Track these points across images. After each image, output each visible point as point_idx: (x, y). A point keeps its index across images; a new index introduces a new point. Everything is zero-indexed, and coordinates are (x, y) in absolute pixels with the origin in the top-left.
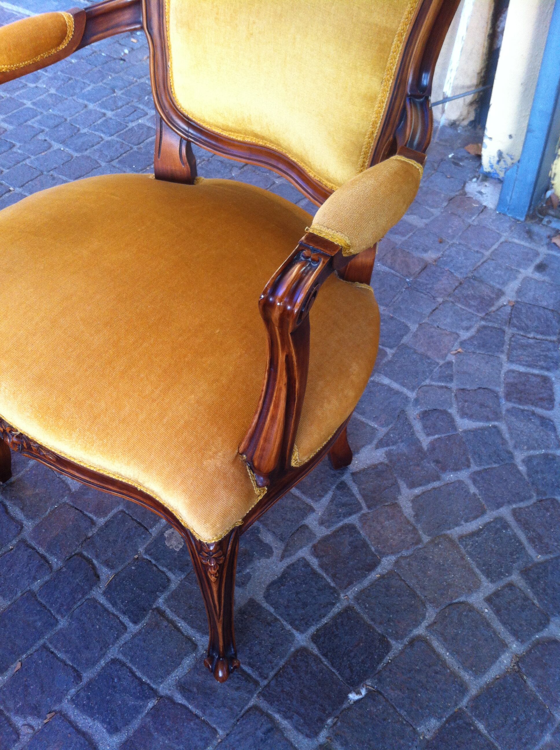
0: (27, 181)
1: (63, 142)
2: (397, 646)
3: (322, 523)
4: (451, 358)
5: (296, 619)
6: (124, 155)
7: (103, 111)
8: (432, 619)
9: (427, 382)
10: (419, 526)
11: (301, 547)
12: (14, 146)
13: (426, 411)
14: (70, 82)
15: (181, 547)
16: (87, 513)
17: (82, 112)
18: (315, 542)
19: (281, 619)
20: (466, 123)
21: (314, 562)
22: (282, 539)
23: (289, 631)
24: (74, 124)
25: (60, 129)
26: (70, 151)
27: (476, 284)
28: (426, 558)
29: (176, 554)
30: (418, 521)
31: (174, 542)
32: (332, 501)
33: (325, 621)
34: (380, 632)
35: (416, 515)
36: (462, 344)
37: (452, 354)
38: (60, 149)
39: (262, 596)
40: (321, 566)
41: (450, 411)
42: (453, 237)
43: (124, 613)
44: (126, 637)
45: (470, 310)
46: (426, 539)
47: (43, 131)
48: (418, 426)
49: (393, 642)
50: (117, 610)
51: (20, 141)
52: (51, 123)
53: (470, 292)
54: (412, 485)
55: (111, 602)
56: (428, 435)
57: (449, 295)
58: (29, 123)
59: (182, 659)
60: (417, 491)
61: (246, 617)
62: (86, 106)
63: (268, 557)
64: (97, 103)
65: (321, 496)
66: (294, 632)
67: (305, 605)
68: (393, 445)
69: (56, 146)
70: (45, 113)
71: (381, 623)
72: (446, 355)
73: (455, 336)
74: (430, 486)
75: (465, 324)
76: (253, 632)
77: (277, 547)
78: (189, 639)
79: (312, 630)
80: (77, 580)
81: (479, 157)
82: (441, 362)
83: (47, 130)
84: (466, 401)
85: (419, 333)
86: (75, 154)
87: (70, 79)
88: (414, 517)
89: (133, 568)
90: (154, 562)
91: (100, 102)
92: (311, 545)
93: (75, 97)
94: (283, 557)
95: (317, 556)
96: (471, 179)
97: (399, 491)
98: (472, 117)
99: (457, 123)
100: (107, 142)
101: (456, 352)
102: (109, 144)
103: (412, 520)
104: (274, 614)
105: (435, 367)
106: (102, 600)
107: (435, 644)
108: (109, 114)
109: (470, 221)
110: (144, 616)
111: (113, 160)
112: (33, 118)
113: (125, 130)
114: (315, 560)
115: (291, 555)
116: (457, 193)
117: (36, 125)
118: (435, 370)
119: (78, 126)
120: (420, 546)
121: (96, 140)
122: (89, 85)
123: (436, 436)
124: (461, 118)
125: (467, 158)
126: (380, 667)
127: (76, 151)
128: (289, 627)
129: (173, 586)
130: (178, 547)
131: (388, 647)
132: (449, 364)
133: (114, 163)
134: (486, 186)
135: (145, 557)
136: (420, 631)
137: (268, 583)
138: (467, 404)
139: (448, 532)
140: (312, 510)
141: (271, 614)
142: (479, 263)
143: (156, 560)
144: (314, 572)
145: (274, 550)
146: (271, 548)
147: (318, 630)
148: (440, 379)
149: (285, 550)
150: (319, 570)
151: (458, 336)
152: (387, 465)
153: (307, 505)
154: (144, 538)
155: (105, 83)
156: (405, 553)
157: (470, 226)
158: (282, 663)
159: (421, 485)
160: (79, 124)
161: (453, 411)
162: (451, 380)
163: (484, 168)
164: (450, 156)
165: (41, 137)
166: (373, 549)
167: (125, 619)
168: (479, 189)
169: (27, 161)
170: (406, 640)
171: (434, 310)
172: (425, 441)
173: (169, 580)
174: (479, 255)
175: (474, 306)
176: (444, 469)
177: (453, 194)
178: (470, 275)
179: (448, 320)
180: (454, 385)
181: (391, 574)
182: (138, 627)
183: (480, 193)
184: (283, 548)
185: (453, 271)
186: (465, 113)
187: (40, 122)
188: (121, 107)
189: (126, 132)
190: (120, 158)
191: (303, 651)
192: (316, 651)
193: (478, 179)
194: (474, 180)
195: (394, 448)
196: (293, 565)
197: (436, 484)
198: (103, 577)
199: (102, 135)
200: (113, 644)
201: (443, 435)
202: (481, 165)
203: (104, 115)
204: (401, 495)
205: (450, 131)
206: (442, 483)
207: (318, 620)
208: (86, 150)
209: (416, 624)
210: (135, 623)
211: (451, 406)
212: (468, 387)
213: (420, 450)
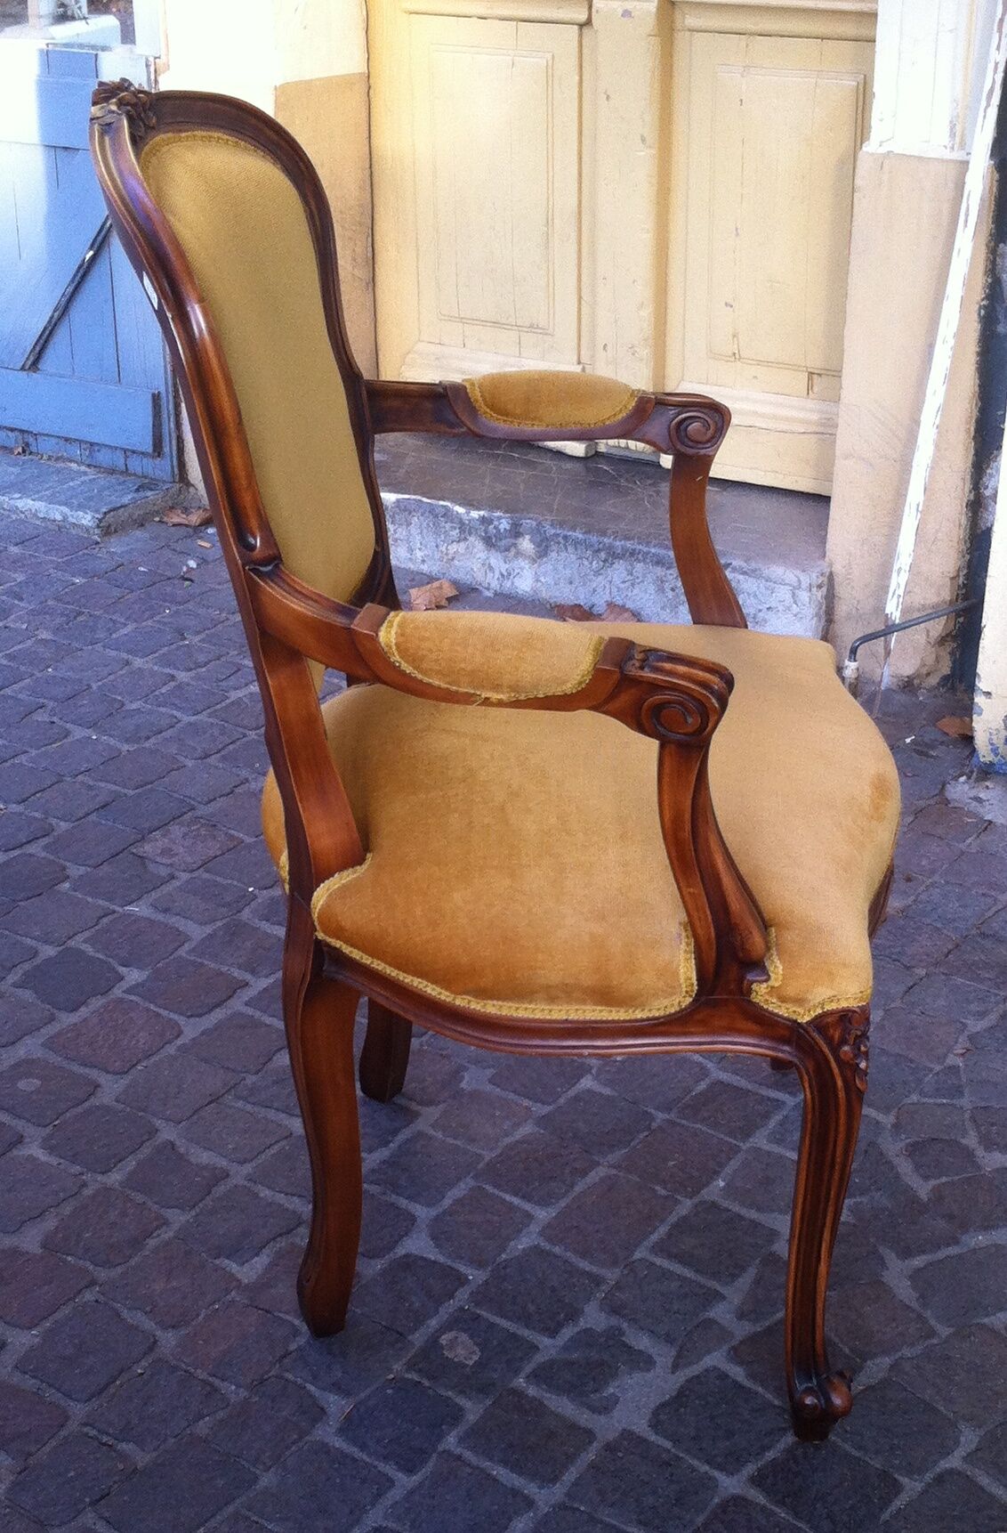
0: (33, 791)
1: (93, 725)
2: (912, 1487)
3: (741, 1315)
4: (952, 1060)
5: (716, 1456)
6: (231, 747)
7: (167, 670)
8: (973, 1446)
9: (915, 1098)
10: (928, 1314)
11: (709, 1352)
13: (918, 1142)
14: (80, 619)
15: (476, 1358)
16: (281, 1315)
17: (121, 672)
18: (734, 1343)
19: (687, 1458)
20: (934, 680)
21: (738, 1373)
22: (669, 1339)
23: (706, 1473)
24: (109, 694)
25: (79, 703)
26: (112, 741)
27: (988, 944)
28: (949, 1358)
29: (468, 1369)
30: (925, 1306)
31: (461, 1351)
32: (758, 1281)
33: (770, 1455)
34: (878, 1466)
35: (922, 1296)
36: (971, 1038)
37: (957, 1055)
38: (90, 738)
39: (645, 1425)
40: (752, 1376)
41: (964, 1141)
42: (933, 872)
43: (385, 1458)
44: (395, 1494)
45: (982, 987)
46: (944, 1331)
47: (42, 706)
48: (905, 1168)
49: (904, 1480)
50: (369, 1455)
52: (57, 691)
53: (977, 957)
54: (906, 1253)
55: (355, 1444)
56: (926, 1178)
57: (936, 964)
58: (9, 691)
59: (510, 1520)
60: (919, 1261)
61: (620, 1454)
62: (127, 663)
63: (649, 1370)
64: (151, 657)
65: (734, 1277)
66: (716, 1474)
67: (730, 1434)
68: (862, 1194)
69: (79, 733)
70: (39, 675)
71: (877, 1452)
72: (945, 1056)
73: (959, 1025)
74: (941, 1254)
75: (974, 1007)
76: (638, 1476)
77: (663, 1356)
78: (515, 1493)
79: (750, 1469)
80: (284, 1413)
81: (968, 739)
82: (938, 1068)
83: (51, 704)
84: (992, 1125)
85: (886, 1022)
86: (126, 747)
87: (80, 613)
88: (918, 1300)
89: (389, 1391)
90: (426, 1383)
91: (157, 655)
92: (725, 1348)
93: (99, 647)
94: (675, 1367)
95: (741, 1363)
96: (956, 778)
97: (882, 1262)
98: (946, 669)
99: (916, 682)
100: (190, 724)
101: (964, 1051)
102: (194, 729)
103: (915, 1305)
104: (673, 1450)
105: (925, 1075)
106: (338, 1443)
107: (984, 1480)
108: (183, 676)
109: (962, 846)
110: (424, 1462)
111: (207, 756)
112: (15, 683)
113: (223, 704)
114: (738, 1369)
115: (690, 1364)
116: (932, 802)
117: (24, 696)
118: (927, 1079)
119: (119, 698)
120: (935, 1341)
121: (164, 722)
122: (125, 625)
123: (944, 1179)
124: (924, 671)
125: (942, 743)
126: (885, 1516)
127: (127, 741)
128: (706, 1468)
129: (472, 1417)
130: (471, 1359)
131: (897, 1488)
132: (954, 1069)
133: (212, 760)
134: (987, 787)
135: (409, 1376)
136: (954, 1461)
137: (653, 1406)
138: (994, 1128)
139: (986, 1320)
140: (720, 1297)
141: (669, 1451)
142: (990, 913)
143: (432, 1378)
144: (737, 1386)
145: (656, 1358)
146: (650, 1357)
147: (759, 1470)
148: (938, 1092)
149: (679, 1356)
150: (747, 1383)
151: (965, 1025)
152: (854, 1225)
153: (709, 1289)
154: (401, 1349)
155: (159, 621)
156: (907, 1352)
157: (963, 853)
158: (700, 1520)
159: (924, 1252)
160: (119, 694)
161: (971, 1140)
162: (961, 1094)
163: (980, 756)
164: (908, 741)
165: (41, 717)
166: (847, 1350)
167: (389, 1469)
168: (973, 793)
169: (23, 758)
170: (929, 1477)
171: (912, 987)
172: (923, 1189)
173: (461, 1409)
174: (989, 900)
175: (990, 979)
176: (965, 1227)
177: (922, 803)
178: (974, 932)
179: (942, 1002)
180: (965, 1102)
181: (885, 1383)
182: (416, 1478)
183: (978, 800)
184: (674, 1353)
185: (939, 925)
186: (930, 660)
187: (32, 691)
188: (206, 664)
189: (227, 706)
190: (223, 753)
191: (738, 1501)
192: (761, 1499)
193: (969, 778)
194: (963, 779)
195: (864, 1199)
196: (698, 1377)
197: (953, 1250)
198: (332, 1409)
199: (175, 712)
200: (373, 1505)
201: (957, 1178)
202: (974, 750)
203: (173, 678)
204: (888, 1269)
205: (902, 698)
206: (965, 1250)
207: (758, 1454)
208: (148, 738)
209: (946, 1452)
210: (410, 1471)
211: (965, 1133)
212: (994, 1104)
213: (914, 1200)
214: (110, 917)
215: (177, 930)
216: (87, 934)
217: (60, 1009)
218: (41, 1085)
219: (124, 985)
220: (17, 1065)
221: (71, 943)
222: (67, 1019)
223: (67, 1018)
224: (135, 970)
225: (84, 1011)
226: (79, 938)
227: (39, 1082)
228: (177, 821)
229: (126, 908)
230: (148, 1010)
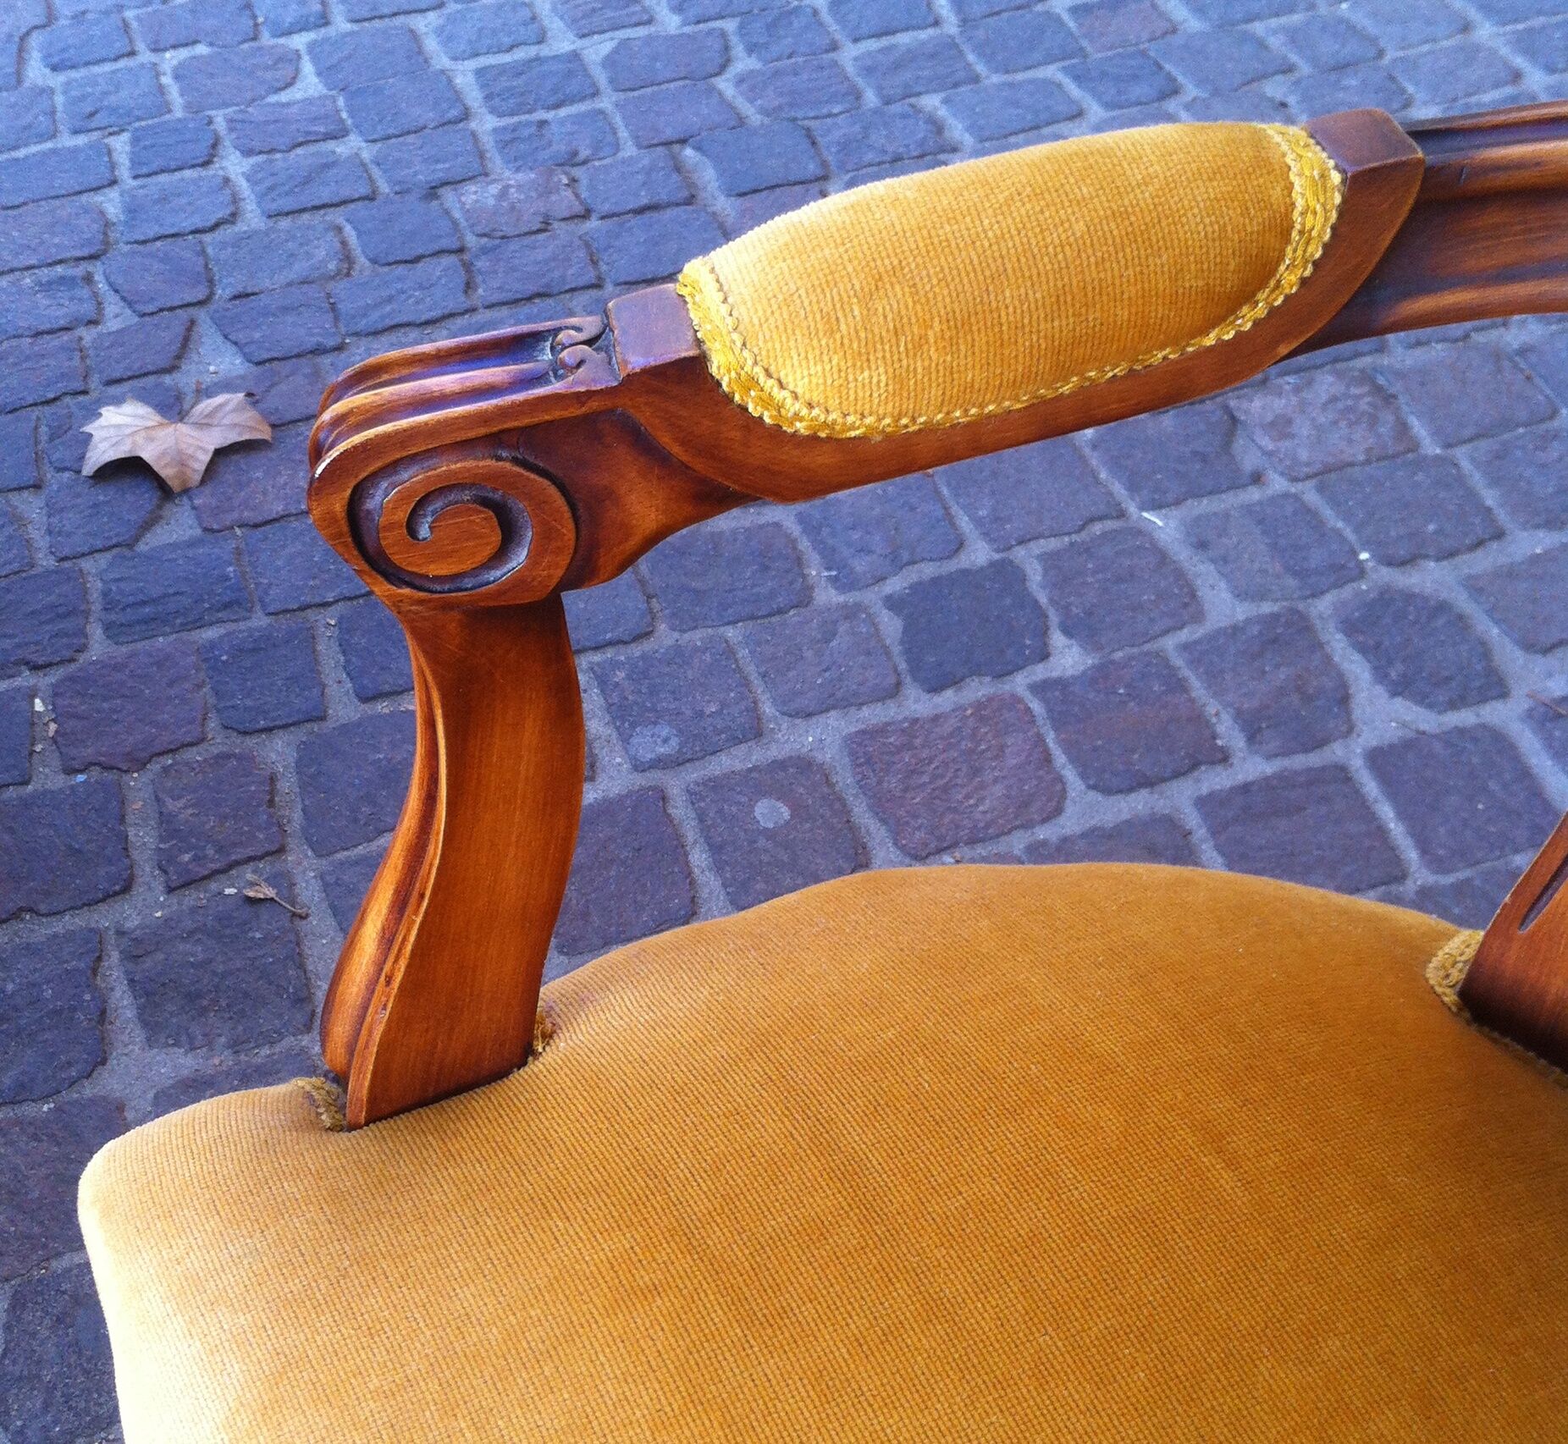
7: (1519, 61)
12: (1175, 91)
17: (1445, 43)
24: (1400, 79)
25: (1345, 82)
47: (1289, 69)
51: (1200, 83)
52: (1328, 48)
58: (1258, 28)
62: (1466, 28)
64: (1509, 28)
83: (1305, 69)
91: (1520, 27)
112: (1277, 15)
117: (1275, 42)
119: (1411, 89)
160: (1417, 84)
187: (1294, 37)
203: (1516, 76)
214: (1110, 525)
215: (1193, 595)
216: (1053, 544)
217: (915, 679)
218: (787, 823)
219: (1040, 672)
220: (780, 765)
221: (1019, 554)
222: (917, 703)
223: (917, 701)
224: (1076, 650)
225: (947, 699)
226: (1038, 547)
227: (786, 813)
228: (1339, 366)
229: (1145, 514)
230: (1040, 740)
